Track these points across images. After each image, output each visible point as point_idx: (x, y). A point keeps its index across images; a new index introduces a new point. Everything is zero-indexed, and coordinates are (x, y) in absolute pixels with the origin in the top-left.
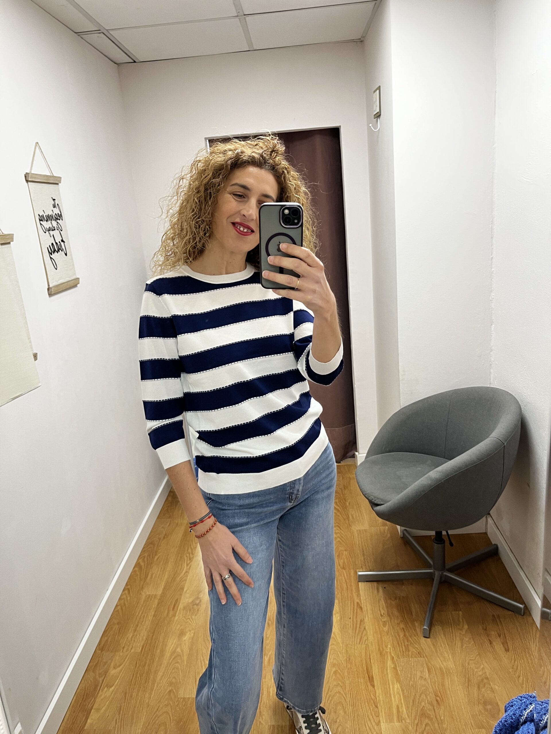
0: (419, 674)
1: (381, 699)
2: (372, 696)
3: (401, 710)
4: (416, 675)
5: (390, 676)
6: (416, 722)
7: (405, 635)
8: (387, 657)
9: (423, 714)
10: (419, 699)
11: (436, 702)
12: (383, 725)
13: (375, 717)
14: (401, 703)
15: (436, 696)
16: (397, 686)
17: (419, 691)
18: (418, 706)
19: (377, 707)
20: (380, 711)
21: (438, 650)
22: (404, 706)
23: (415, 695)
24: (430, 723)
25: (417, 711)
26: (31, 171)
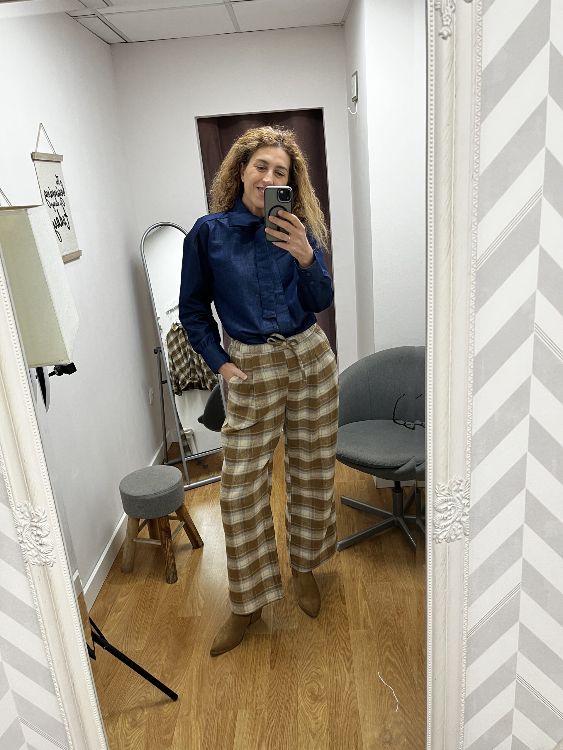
0: (384, 594)
1: (351, 613)
2: (343, 611)
3: (367, 621)
4: (382, 594)
5: (359, 596)
6: (379, 629)
7: (374, 565)
8: (358, 581)
9: (385, 623)
10: (383, 612)
11: (396, 614)
12: (351, 632)
13: (344, 626)
14: (368, 615)
15: (398, 609)
16: (365, 603)
17: (383, 606)
18: (381, 617)
19: (346, 619)
20: (349, 622)
21: (402, 576)
22: (369, 617)
23: (380, 609)
24: (390, 629)
25: (381, 621)
26: (36, 151)
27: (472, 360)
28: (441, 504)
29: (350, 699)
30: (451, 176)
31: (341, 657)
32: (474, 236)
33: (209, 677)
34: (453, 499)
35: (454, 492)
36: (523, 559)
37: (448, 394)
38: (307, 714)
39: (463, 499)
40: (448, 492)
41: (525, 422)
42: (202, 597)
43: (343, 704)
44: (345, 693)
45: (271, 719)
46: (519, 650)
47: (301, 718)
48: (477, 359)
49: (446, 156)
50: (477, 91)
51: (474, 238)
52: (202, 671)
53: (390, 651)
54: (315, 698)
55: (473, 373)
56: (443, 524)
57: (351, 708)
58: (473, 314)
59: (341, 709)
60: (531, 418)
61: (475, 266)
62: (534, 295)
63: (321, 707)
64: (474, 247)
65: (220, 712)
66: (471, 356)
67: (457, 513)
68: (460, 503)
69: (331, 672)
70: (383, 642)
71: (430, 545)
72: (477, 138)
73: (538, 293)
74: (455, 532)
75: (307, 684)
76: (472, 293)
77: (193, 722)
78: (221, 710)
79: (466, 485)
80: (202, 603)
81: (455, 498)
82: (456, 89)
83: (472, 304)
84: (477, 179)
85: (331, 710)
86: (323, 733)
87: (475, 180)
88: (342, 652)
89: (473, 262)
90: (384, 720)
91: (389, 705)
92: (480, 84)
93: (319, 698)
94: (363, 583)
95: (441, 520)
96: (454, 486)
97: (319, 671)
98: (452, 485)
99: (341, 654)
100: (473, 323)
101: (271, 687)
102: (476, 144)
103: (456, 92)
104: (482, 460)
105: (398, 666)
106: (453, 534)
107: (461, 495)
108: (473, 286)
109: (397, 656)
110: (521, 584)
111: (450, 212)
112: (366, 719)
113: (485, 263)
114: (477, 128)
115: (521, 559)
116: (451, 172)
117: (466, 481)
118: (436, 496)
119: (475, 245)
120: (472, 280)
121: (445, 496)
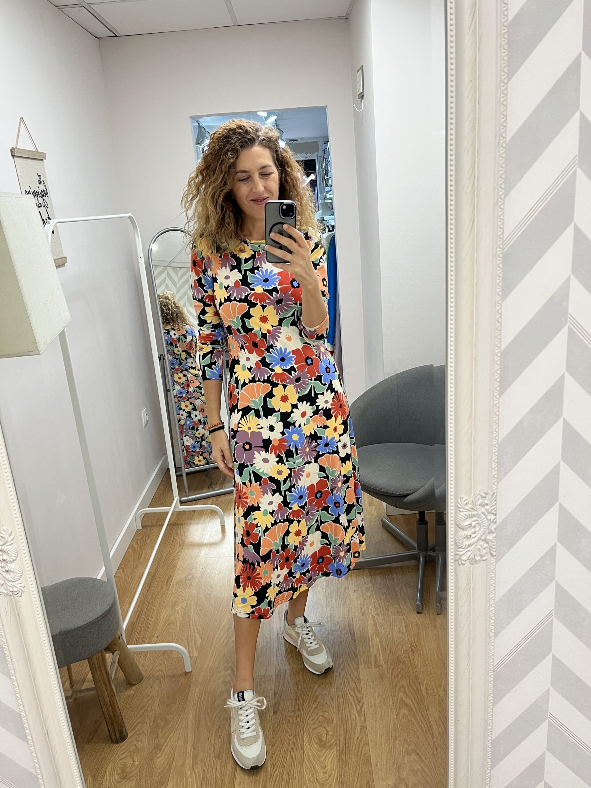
0: (396, 629)
1: (361, 651)
2: (353, 648)
3: (378, 658)
4: (394, 629)
5: (370, 631)
6: (392, 667)
7: (386, 598)
8: (368, 617)
9: (399, 661)
10: (395, 649)
11: (411, 651)
12: (362, 671)
13: (354, 665)
14: (379, 653)
15: (412, 646)
16: (376, 639)
17: (395, 642)
18: (394, 654)
19: (357, 657)
20: (359, 660)
22: (381, 655)
23: (393, 646)
24: (404, 668)
25: (394, 659)
26: (16, 147)
27: (499, 355)
28: (464, 520)
29: (361, 745)
30: (474, 140)
31: (351, 699)
32: (501, 212)
33: (206, 724)
34: (477, 514)
35: (478, 507)
36: (556, 582)
37: (471, 394)
38: (314, 763)
39: (490, 514)
40: (472, 506)
41: (558, 428)
42: (199, 635)
43: (353, 751)
44: (356, 738)
45: (275, 770)
46: (552, 685)
47: (308, 767)
48: (504, 355)
49: (468, 118)
50: (504, 43)
51: (500, 214)
52: (198, 717)
53: (405, 692)
54: (323, 745)
55: (499, 370)
56: (467, 542)
57: (362, 755)
58: (500, 302)
59: (352, 756)
60: (565, 421)
61: (501, 246)
62: (568, 280)
63: (329, 755)
64: (501, 224)
65: (219, 761)
66: (497, 350)
67: (482, 530)
68: (485, 519)
69: (340, 715)
70: (396, 681)
71: (452, 568)
72: (503, 97)
73: (573, 278)
74: (480, 552)
75: (314, 729)
76: (498, 278)
77: (189, 773)
78: (220, 760)
79: (492, 497)
80: (199, 641)
81: (480, 513)
82: (480, 40)
83: (498, 290)
84: (504, 145)
85: (341, 757)
86: (331, 784)
87: (502, 147)
88: (352, 693)
89: (500, 241)
90: (399, 768)
91: (404, 751)
92: (506, 36)
93: (328, 745)
94: (374, 617)
95: (464, 538)
96: (479, 500)
97: (327, 715)
98: (476, 498)
99: (350, 695)
100: (500, 311)
101: (275, 733)
102: (503, 105)
103: (479, 44)
104: (509, 471)
105: (414, 708)
106: (478, 554)
107: (487, 510)
108: (499, 269)
109: (411, 696)
110: (553, 611)
111: (474, 183)
112: (379, 767)
113: (513, 244)
114: (503, 86)
115: (554, 583)
116: (475, 136)
117: (491, 493)
118: (459, 512)
119: (502, 222)
120: (499, 262)
121: (469, 510)
